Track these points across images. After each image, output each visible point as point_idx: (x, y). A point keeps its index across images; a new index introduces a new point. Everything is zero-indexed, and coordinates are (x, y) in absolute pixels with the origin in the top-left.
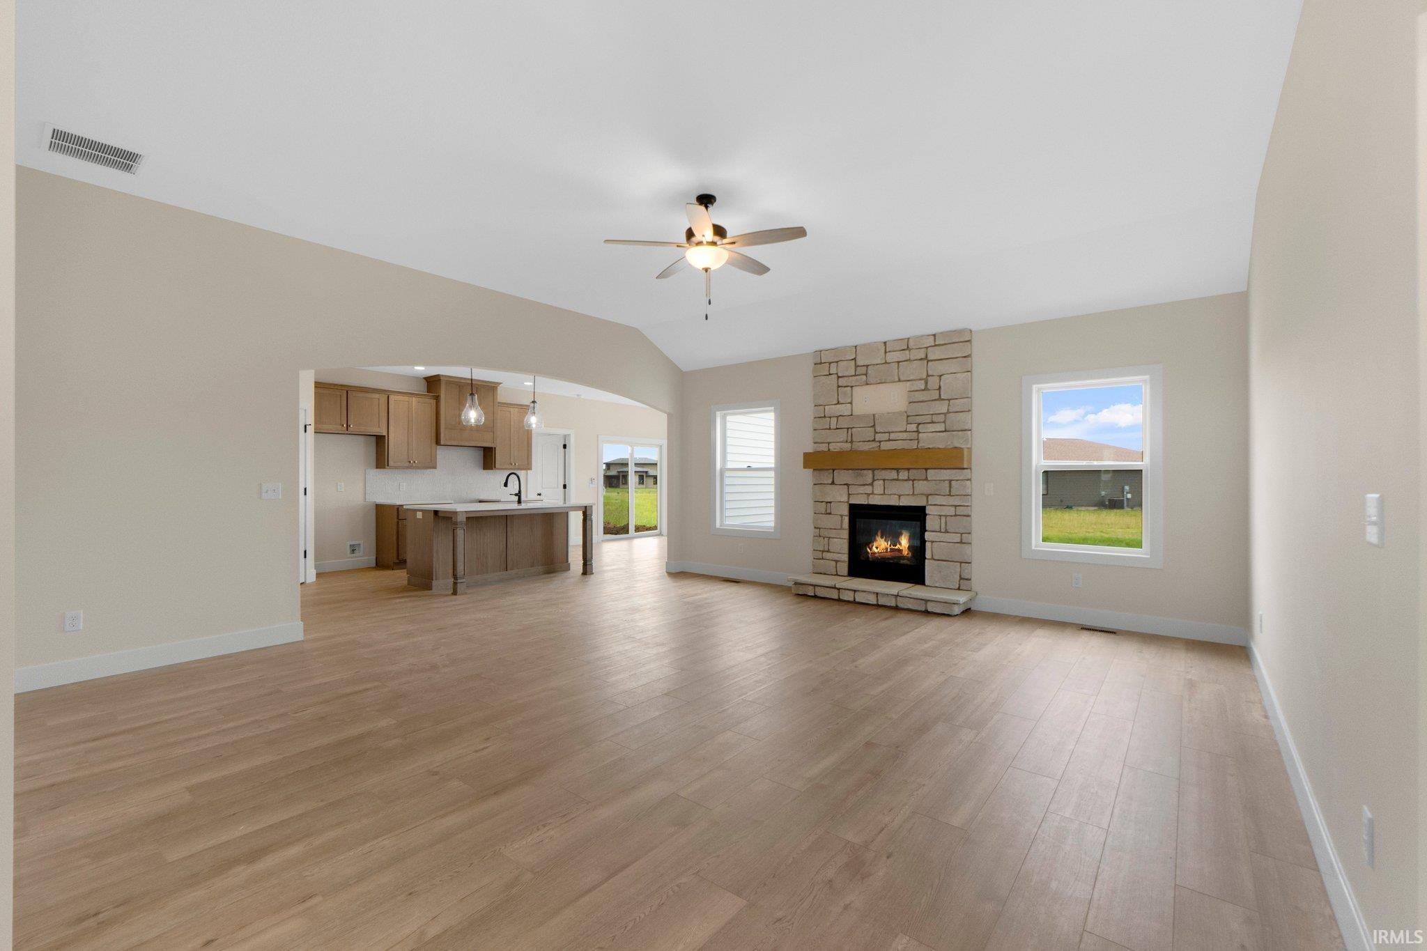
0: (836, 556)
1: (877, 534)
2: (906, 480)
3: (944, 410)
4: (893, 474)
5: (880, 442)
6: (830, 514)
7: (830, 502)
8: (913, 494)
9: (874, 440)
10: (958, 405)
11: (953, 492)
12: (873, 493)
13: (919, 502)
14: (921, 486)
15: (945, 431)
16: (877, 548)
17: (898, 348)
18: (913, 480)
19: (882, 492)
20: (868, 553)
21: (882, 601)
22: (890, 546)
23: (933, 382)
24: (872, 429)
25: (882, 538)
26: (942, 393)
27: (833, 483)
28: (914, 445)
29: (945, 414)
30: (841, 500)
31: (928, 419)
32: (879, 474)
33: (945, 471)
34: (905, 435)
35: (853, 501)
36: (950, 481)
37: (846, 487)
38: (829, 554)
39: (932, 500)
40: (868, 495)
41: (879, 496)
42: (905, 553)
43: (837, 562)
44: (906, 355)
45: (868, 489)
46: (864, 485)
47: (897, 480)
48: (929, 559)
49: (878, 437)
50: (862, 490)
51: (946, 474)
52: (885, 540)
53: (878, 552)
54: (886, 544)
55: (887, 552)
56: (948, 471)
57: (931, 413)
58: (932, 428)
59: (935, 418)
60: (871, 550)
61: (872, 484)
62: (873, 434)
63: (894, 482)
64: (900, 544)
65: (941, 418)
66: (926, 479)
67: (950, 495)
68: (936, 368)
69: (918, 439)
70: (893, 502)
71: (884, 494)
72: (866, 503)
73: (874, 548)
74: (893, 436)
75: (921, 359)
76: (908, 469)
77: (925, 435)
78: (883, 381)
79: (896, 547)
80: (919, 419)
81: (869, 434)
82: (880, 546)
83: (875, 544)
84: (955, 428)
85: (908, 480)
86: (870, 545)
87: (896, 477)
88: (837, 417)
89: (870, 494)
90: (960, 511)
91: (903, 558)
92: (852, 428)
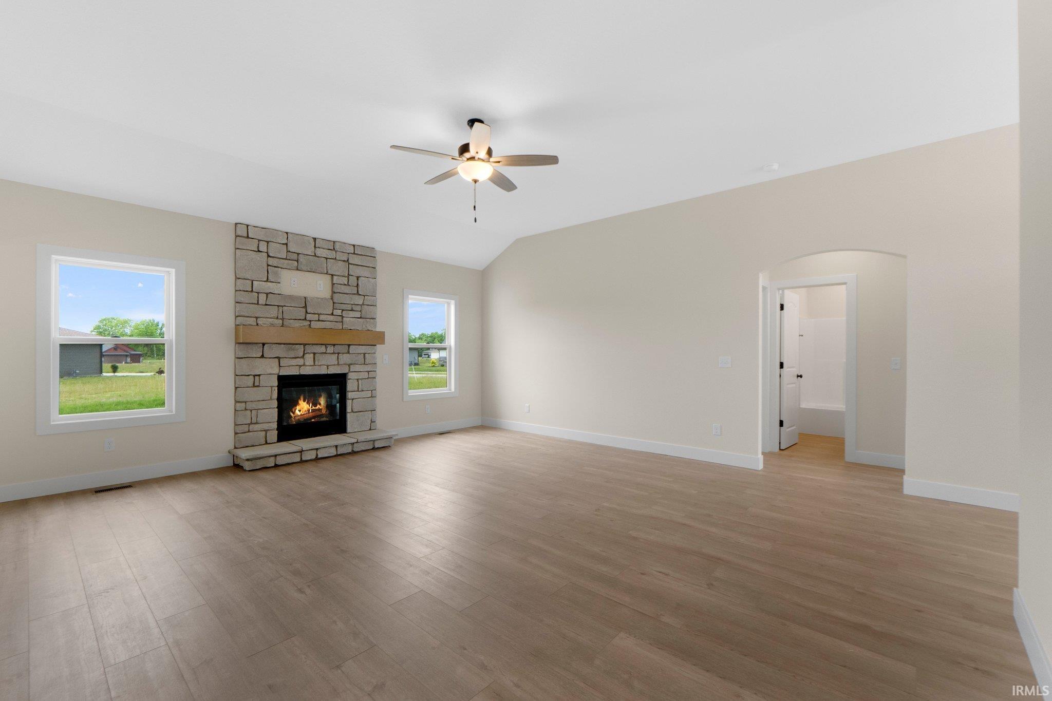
0: (266, 426)
1: (300, 398)
2: (332, 353)
3: (361, 303)
4: (323, 349)
5: (310, 321)
6: (258, 386)
7: (259, 375)
8: (338, 364)
9: (305, 319)
10: (369, 300)
11: (367, 362)
12: (304, 365)
13: (344, 370)
14: (345, 358)
15: (361, 318)
16: (300, 411)
17: (326, 247)
18: (338, 354)
19: (313, 364)
20: (291, 417)
21: (340, 451)
22: (312, 407)
23: (353, 280)
24: (304, 310)
25: (304, 401)
26: (359, 290)
27: (262, 356)
28: (339, 326)
29: (361, 305)
30: (270, 371)
31: (349, 307)
32: (309, 349)
33: (362, 346)
34: (331, 318)
35: (285, 372)
36: (364, 354)
37: (277, 360)
38: (257, 426)
39: (353, 368)
40: (300, 366)
41: (311, 367)
42: (324, 411)
43: (266, 431)
44: (332, 254)
45: (301, 362)
46: (296, 358)
47: (325, 353)
48: (349, 413)
49: (309, 317)
50: (294, 362)
51: (362, 349)
52: (307, 403)
53: (301, 415)
54: (308, 405)
55: (309, 413)
56: (364, 346)
57: (352, 303)
58: (352, 314)
59: (355, 308)
60: (294, 413)
61: (303, 357)
62: (304, 314)
63: (324, 355)
64: (320, 404)
65: (358, 308)
66: (348, 352)
67: (364, 364)
68: (355, 271)
69: (342, 322)
70: (323, 371)
71: (314, 365)
72: (298, 374)
73: (297, 412)
74: (322, 317)
75: (344, 261)
76: (334, 345)
77: (348, 319)
78: (313, 270)
79: (317, 408)
80: (344, 307)
81: (301, 313)
82: (303, 408)
83: (298, 408)
84: (368, 317)
85: (334, 353)
86: (293, 410)
87: (324, 351)
88: (267, 294)
89: (302, 366)
90: (371, 374)
91: (321, 416)
92: (282, 306)
